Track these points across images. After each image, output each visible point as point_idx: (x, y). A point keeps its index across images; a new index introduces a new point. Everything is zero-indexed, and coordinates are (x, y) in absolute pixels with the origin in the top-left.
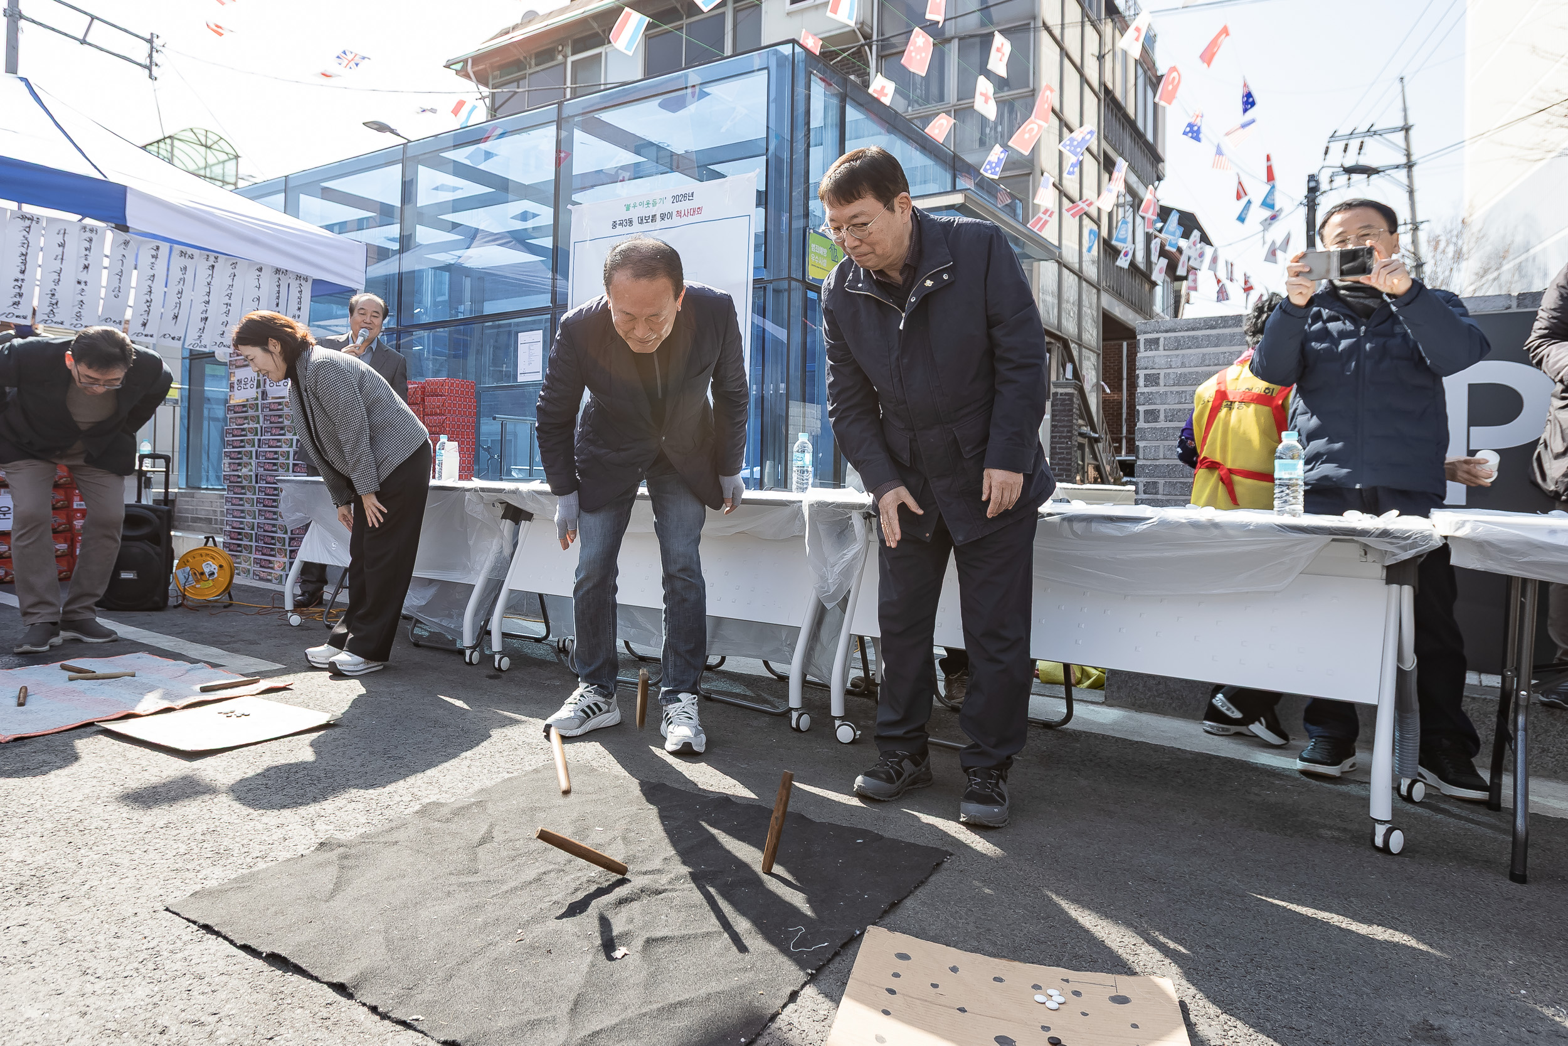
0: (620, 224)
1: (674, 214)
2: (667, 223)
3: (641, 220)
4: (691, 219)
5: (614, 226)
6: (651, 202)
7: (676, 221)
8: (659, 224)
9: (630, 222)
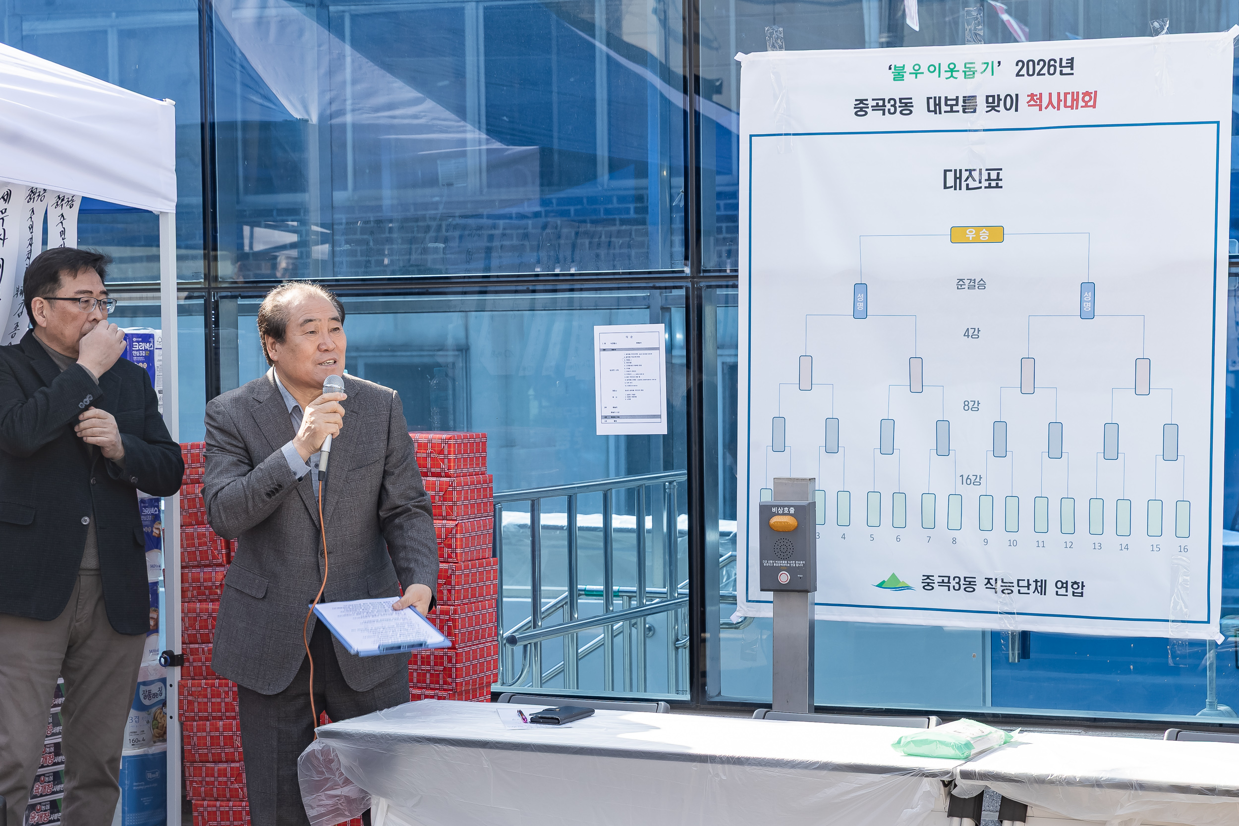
0: (876, 108)
1: (1023, 101)
2: (1003, 118)
3: (936, 105)
4: (1066, 116)
5: (861, 108)
6: (960, 67)
7: (1027, 115)
8: (982, 117)
9: (906, 106)
